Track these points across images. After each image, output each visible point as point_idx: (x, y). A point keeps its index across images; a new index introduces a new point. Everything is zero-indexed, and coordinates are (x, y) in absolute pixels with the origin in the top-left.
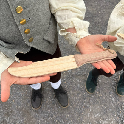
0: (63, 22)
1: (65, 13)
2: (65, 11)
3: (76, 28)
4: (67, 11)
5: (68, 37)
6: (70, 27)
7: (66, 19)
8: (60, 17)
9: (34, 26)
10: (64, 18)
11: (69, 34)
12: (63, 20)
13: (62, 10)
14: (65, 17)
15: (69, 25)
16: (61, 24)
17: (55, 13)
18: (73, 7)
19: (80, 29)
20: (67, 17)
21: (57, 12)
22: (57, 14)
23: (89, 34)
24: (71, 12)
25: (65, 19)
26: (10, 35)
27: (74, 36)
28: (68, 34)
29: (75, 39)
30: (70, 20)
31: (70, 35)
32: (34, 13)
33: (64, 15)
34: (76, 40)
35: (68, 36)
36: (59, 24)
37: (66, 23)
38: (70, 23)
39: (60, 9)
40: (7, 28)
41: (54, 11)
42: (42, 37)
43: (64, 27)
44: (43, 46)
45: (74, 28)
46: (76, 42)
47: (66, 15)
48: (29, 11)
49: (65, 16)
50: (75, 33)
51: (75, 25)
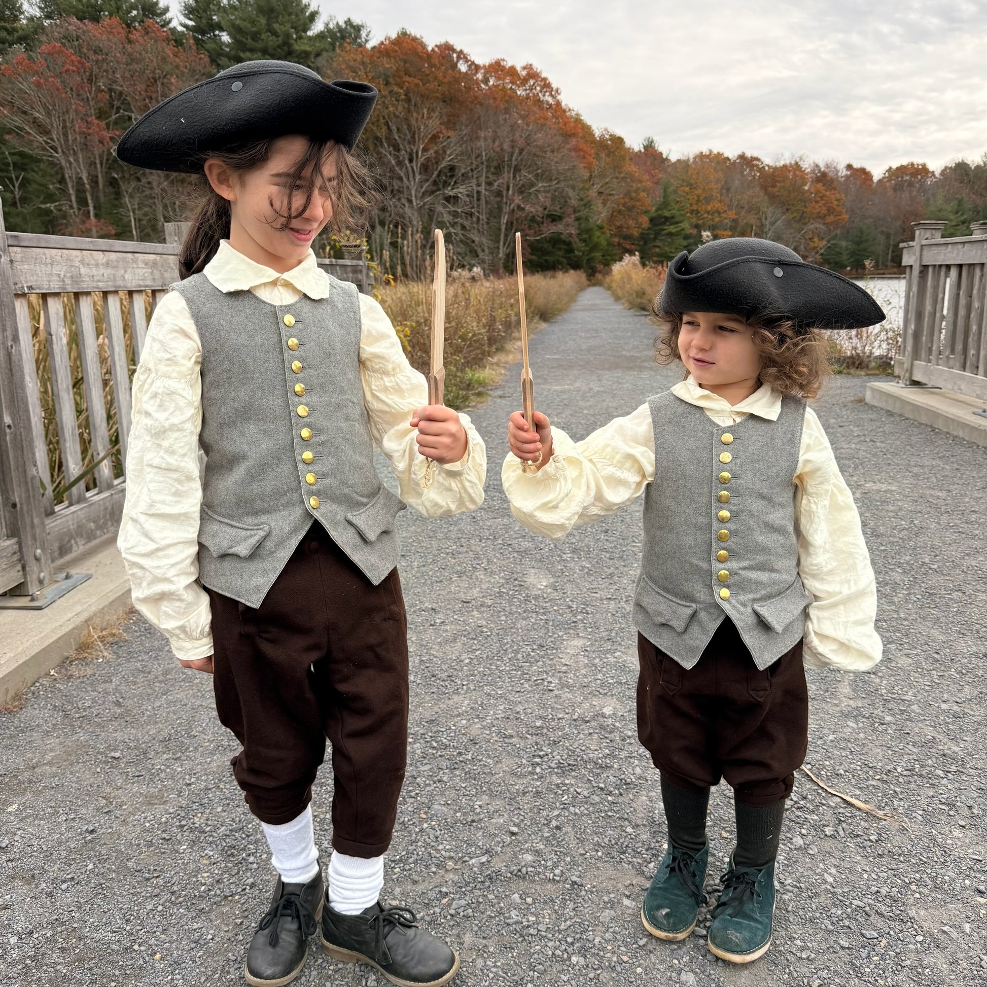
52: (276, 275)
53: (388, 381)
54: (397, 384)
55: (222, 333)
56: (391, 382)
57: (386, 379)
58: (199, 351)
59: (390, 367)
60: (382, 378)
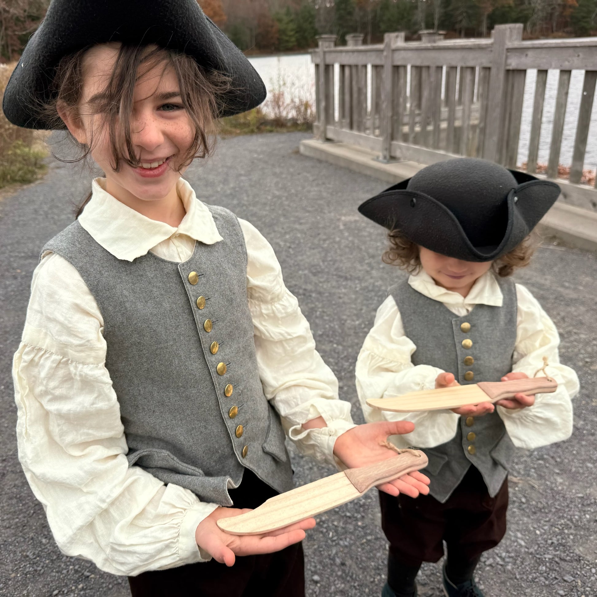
0: (293, 411)
1: (294, 392)
2: (293, 389)
3: (324, 415)
4: (298, 388)
5: (312, 442)
6: (311, 417)
7: (299, 402)
8: (286, 402)
9: (249, 419)
10: (293, 403)
11: (312, 434)
12: (293, 408)
13: (288, 388)
14: (295, 400)
15: (307, 415)
16: (291, 417)
17: (274, 399)
18: (308, 379)
19: (332, 418)
20: (301, 399)
21: (277, 395)
22: (278, 398)
23: (356, 425)
24: (306, 389)
25: (297, 405)
26: (207, 446)
27: (325, 434)
28: (308, 435)
29: (328, 440)
30: (307, 404)
31: (315, 436)
32: (249, 393)
33: (294, 398)
34: (330, 442)
35: (311, 439)
36: (286, 417)
37: (301, 413)
38: (308, 410)
39: (283, 387)
40: (203, 430)
41: (273, 393)
42: (261, 447)
43: (298, 421)
44: (266, 471)
45: (321, 417)
46: (332, 444)
47: (298, 396)
48: (242, 391)
49: (296, 398)
50: (324, 428)
51: (320, 410)
52: (173, 230)
53: (265, 309)
54: (273, 312)
55: (127, 305)
56: (268, 309)
57: (263, 306)
58: (101, 326)
59: (269, 297)
60: (259, 305)
